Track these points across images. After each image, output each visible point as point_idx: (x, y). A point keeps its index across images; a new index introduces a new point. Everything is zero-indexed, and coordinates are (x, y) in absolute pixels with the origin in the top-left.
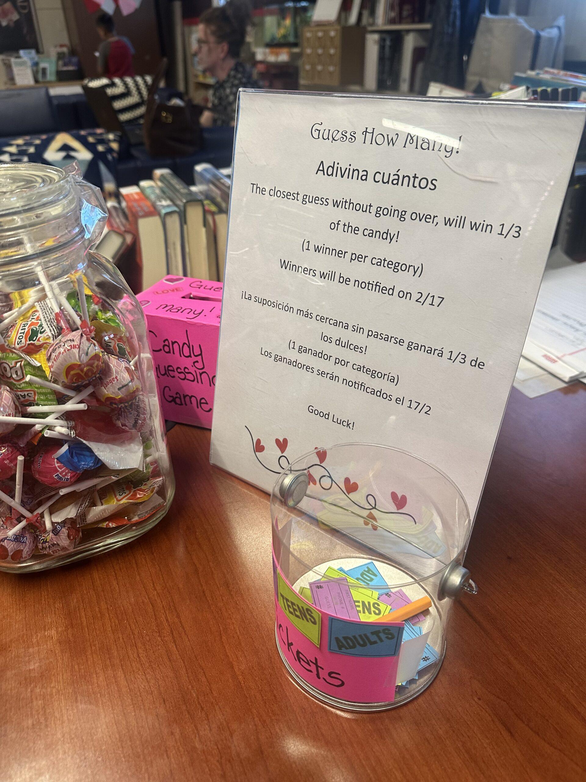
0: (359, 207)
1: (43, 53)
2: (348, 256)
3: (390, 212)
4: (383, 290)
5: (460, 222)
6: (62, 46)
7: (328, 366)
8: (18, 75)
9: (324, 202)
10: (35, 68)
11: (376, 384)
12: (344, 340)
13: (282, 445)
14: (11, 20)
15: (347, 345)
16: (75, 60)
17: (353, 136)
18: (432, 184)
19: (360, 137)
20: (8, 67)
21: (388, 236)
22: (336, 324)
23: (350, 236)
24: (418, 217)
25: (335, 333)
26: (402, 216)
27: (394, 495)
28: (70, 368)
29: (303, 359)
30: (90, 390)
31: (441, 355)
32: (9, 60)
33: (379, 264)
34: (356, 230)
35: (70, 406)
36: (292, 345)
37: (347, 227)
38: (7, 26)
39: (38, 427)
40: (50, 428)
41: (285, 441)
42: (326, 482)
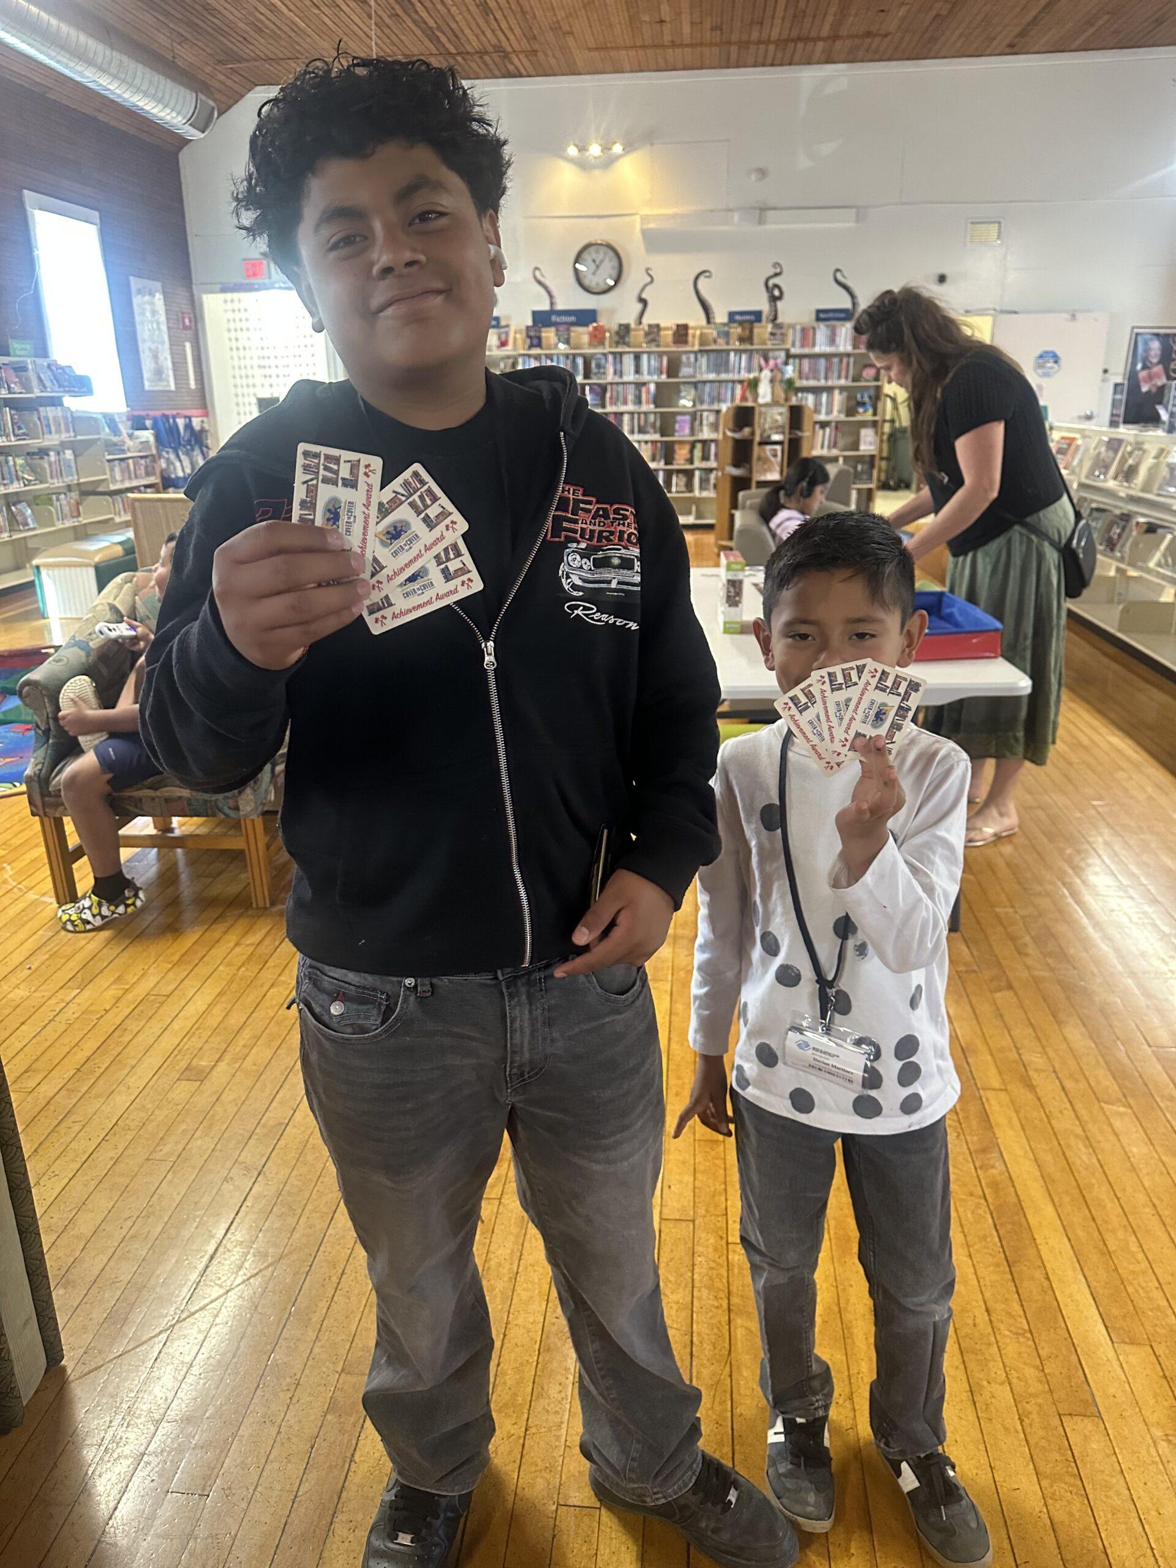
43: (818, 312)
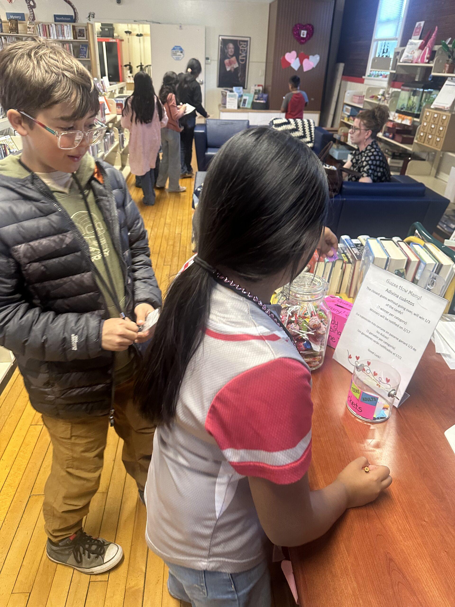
0: (394, 303)
1: (246, 89)
2: (389, 314)
3: (402, 307)
4: (396, 325)
5: (418, 315)
6: (259, 86)
7: (377, 340)
8: (229, 102)
9: (386, 299)
10: (239, 99)
11: (389, 348)
12: (383, 334)
13: (358, 358)
14: (233, 67)
15: (383, 336)
16: (265, 96)
17: (397, 286)
18: (413, 304)
19: (398, 287)
20: (224, 96)
21: (400, 312)
22: (382, 329)
23: (390, 309)
24: (408, 310)
25: (381, 332)
26: (404, 309)
27: (387, 379)
28: (315, 325)
29: (370, 336)
30: (315, 330)
31: (407, 345)
32: (226, 93)
33: (396, 318)
34: (393, 308)
35: (310, 333)
36: (368, 331)
37: (390, 307)
38: (230, 71)
39: (301, 335)
40: (304, 336)
41: (359, 357)
42: (368, 372)
43: (55, 16)
